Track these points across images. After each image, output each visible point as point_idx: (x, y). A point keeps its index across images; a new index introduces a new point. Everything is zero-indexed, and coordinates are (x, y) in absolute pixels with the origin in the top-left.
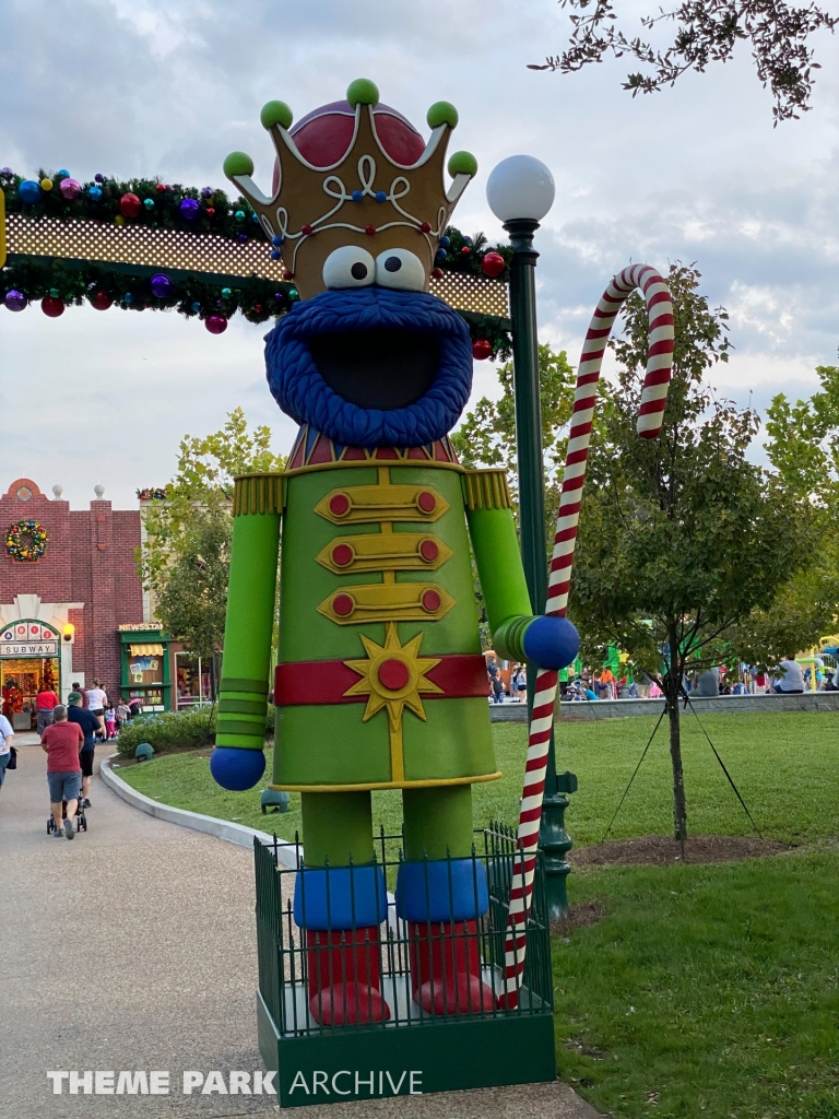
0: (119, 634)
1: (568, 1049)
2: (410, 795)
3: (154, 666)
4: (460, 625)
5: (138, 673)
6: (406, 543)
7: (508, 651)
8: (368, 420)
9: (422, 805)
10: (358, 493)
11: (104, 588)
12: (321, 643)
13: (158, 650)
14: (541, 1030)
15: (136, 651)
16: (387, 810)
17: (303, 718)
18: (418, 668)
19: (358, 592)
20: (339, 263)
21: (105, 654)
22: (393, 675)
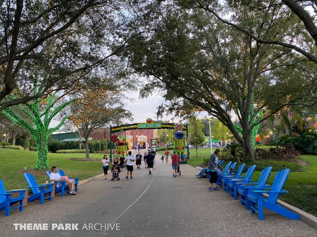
0: (151, 139)
1: (187, 163)
2: (181, 153)
3: (155, 142)
4: (183, 146)
5: (153, 143)
6: (181, 143)
7: (185, 147)
8: (179, 138)
9: (182, 153)
10: (179, 141)
11: (150, 134)
12: (177, 147)
13: (155, 141)
14: (187, 162)
15: (153, 141)
16: (180, 153)
17: (177, 150)
18: (182, 148)
19: (179, 145)
20: (178, 131)
21: (150, 141)
22: (181, 148)
